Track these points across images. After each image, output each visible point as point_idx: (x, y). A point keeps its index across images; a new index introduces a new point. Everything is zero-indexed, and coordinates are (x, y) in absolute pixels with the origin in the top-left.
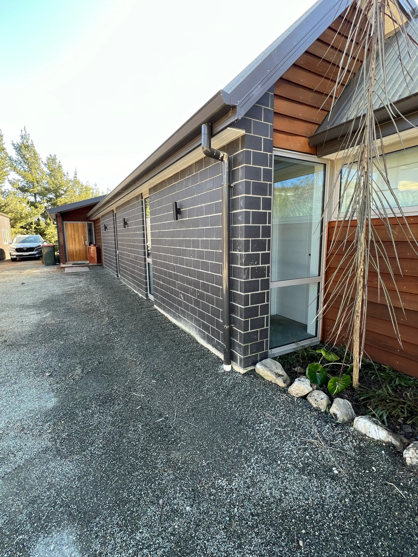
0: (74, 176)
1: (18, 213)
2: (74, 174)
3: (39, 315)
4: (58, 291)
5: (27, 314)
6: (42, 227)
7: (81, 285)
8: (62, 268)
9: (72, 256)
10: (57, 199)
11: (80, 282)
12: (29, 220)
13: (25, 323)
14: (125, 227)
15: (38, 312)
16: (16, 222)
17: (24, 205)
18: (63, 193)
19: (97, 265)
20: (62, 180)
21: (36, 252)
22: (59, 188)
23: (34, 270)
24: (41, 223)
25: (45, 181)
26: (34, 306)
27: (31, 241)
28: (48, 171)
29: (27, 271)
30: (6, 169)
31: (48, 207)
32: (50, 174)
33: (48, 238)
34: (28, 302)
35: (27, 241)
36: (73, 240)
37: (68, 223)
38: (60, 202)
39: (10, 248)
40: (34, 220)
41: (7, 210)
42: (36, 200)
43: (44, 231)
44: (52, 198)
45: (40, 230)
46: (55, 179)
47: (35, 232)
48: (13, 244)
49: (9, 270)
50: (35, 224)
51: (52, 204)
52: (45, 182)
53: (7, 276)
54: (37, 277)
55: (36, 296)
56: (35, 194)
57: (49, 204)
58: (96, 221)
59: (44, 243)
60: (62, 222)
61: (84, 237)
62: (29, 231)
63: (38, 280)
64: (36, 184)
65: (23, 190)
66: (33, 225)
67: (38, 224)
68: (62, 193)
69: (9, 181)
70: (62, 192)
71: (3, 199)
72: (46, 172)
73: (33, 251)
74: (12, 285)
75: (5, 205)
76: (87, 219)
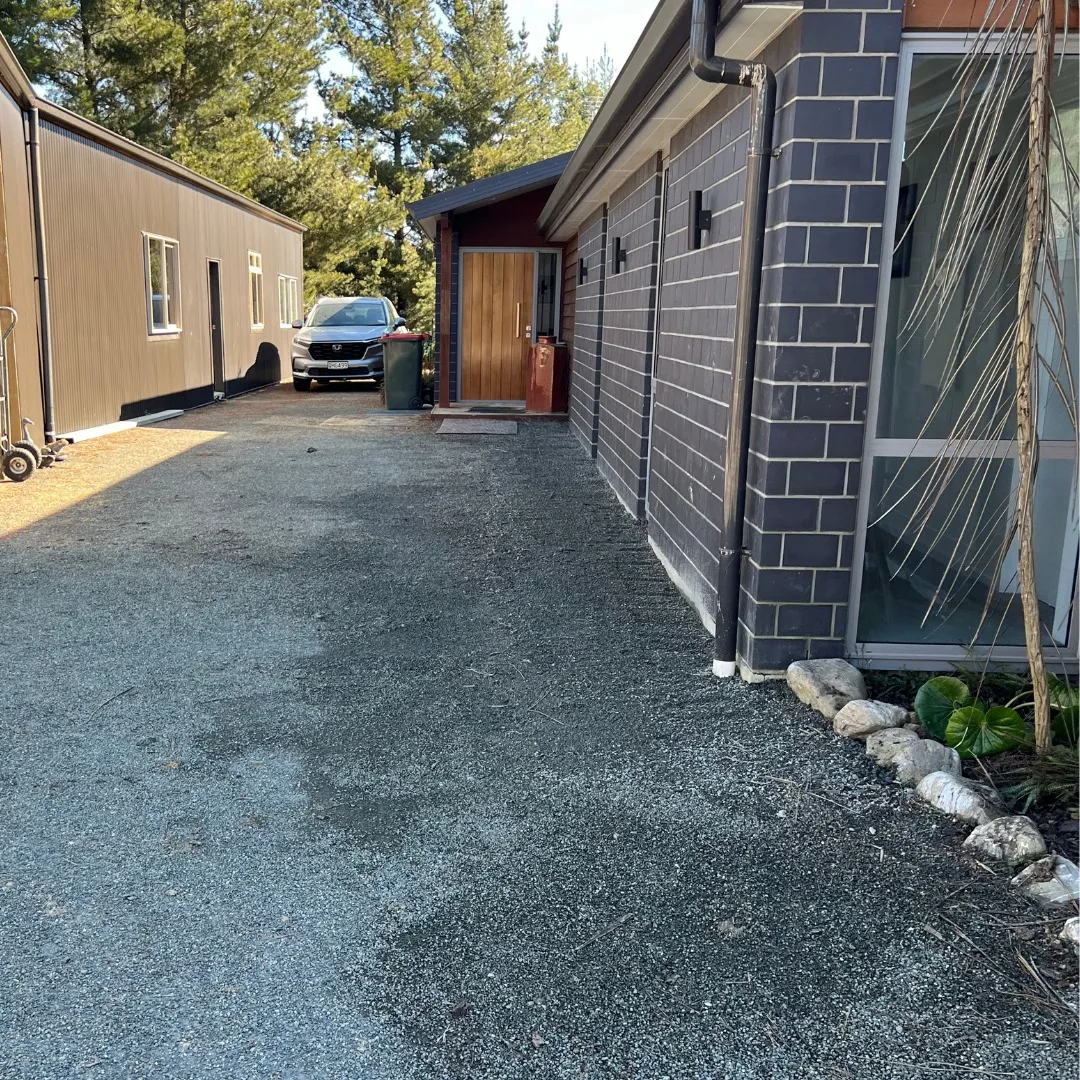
0: (544, 44)
1: (333, 211)
2: (547, 34)
3: (332, 524)
4: (396, 476)
5: (305, 517)
6: (406, 268)
7: (469, 468)
8: (435, 418)
9: (476, 379)
10: (471, 148)
11: (469, 460)
12: (369, 239)
13: (295, 533)
14: (618, 272)
15: (331, 517)
16: (325, 249)
17: (359, 179)
18: (498, 120)
19: (551, 418)
20: (497, 69)
21: (369, 361)
22: (485, 102)
23: (352, 419)
24: (404, 253)
25: (436, 77)
26: (328, 505)
27: (358, 322)
28: (452, 32)
29: (332, 419)
30: (313, 43)
31: (438, 185)
32: (459, 44)
33: (421, 314)
34: (314, 493)
35: (349, 318)
36: (485, 318)
37: (475, 251)
38: (484, 162)
39: (295, 341)
40: (384, 237)
41: (302, 199)
42: (397, 157)
43: (413, 284)
44: (456, 145)
45: (399, 281)
46: (473, 66)
47: (382, 287)
48: (304, 329)
49: (282, 414)
50: (384, 256)
51: (451, 172)
52: (440, 79)
53: (276, 428)
54: (355, 438)
55: (336, 482)
56: (397, 133)
57: (440, 171)
58: (568, 246)
59: (400, 328)
60: (456, 250)
61: (524, 307)
62: (363, 283)
63: (354, 446)
64: (405, 92)
65: (360, 117)
66: (379, 262)
67: (396, 257)
68: (493, 124)
69: (319, 82)
70: (493, 118)
71: (295, 159)
72: (446, 36)
73: (359, 358)
74: (283, 451)
75: (296, 184)
76: (539, 237)
